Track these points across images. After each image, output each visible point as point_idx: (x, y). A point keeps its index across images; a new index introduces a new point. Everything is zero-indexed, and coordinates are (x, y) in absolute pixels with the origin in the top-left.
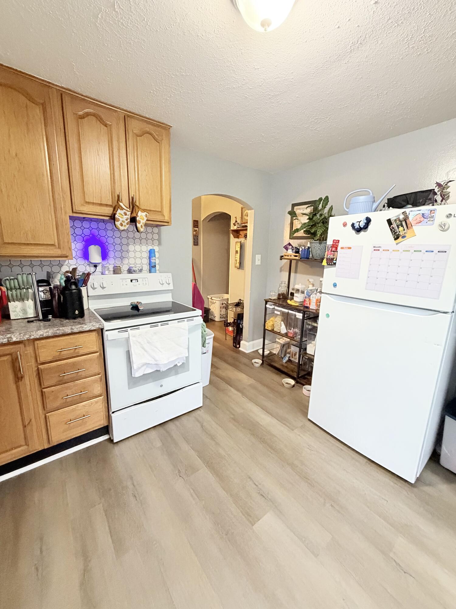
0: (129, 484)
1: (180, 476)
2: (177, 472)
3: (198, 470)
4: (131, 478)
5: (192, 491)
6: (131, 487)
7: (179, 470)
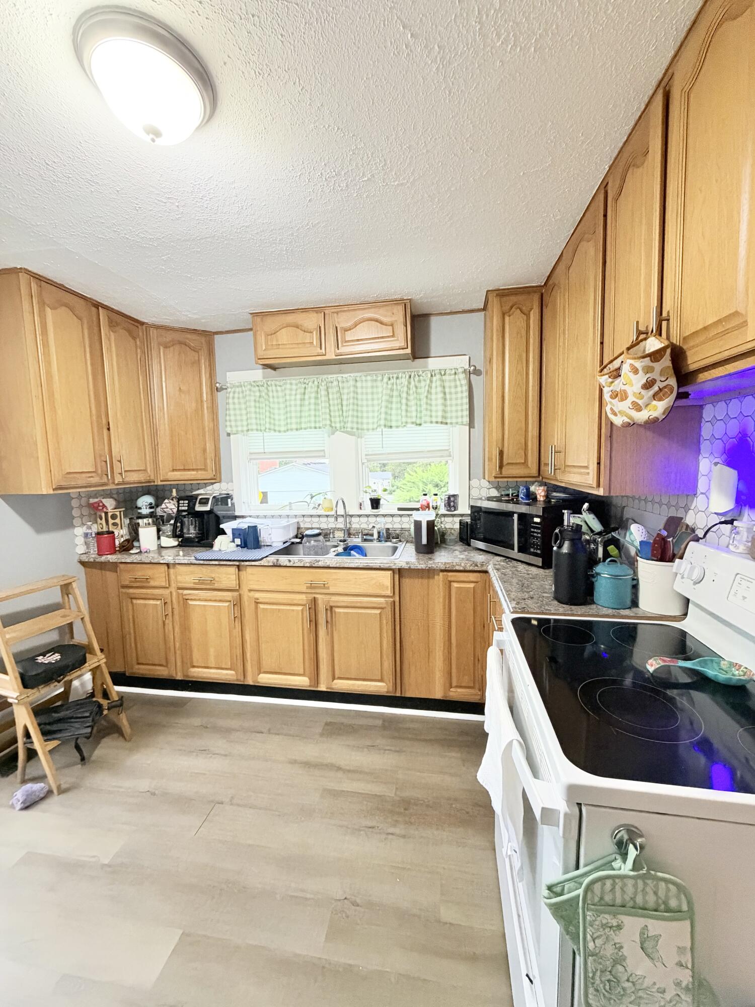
0: (397, 831)
1: (346, 898)
2: (358, 901)
3: (328, 939)
4: (404, 837)
5: (308, 896)
6: (391, 830)
7: (358, 905)
